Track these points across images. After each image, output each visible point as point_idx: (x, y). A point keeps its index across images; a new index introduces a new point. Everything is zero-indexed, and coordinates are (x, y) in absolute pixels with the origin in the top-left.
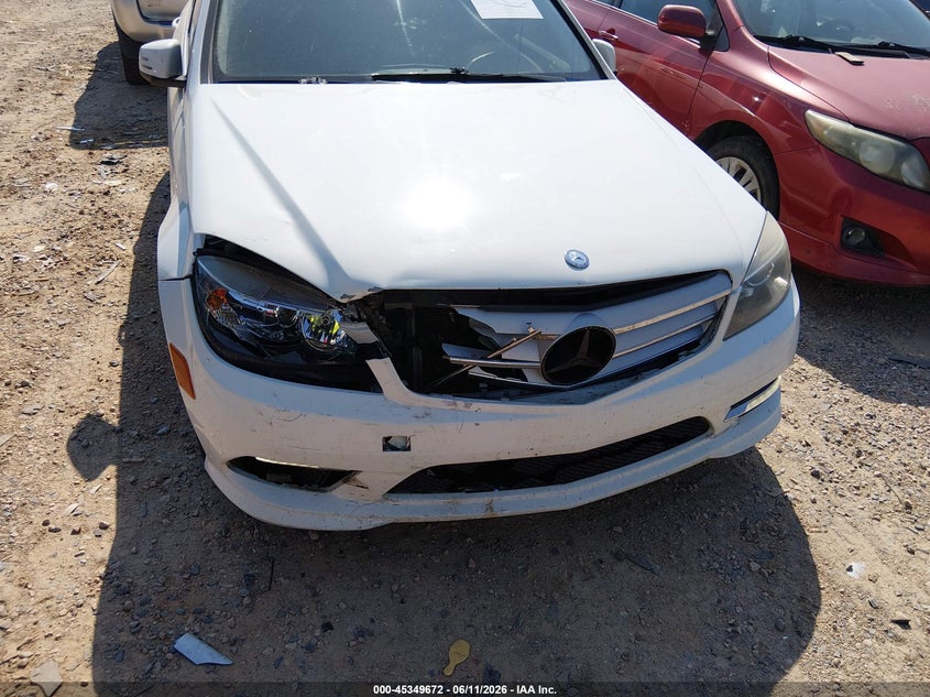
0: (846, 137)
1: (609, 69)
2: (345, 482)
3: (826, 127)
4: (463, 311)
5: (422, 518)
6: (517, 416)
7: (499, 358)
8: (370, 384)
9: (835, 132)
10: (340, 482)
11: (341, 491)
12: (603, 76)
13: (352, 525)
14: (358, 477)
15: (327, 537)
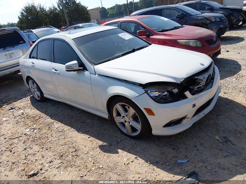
0: (186, 42)
1: (151, 43)
2: (184, 119)
3: (183, 42)
4: (196, 77)
5: (197, 120)
6: (206, 93)
7: (201, 85)
8: (185, 97)
9: (185, 42)
10: (183, 120)
11: (184, 121)
12: (151, 44)
13: (189, 127)
14: (187, 116)
15: (185, 131)
